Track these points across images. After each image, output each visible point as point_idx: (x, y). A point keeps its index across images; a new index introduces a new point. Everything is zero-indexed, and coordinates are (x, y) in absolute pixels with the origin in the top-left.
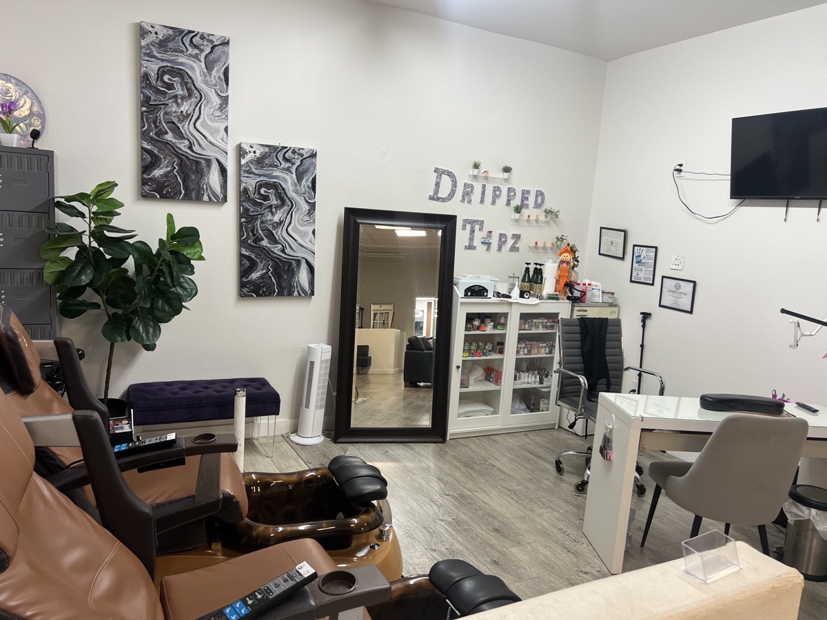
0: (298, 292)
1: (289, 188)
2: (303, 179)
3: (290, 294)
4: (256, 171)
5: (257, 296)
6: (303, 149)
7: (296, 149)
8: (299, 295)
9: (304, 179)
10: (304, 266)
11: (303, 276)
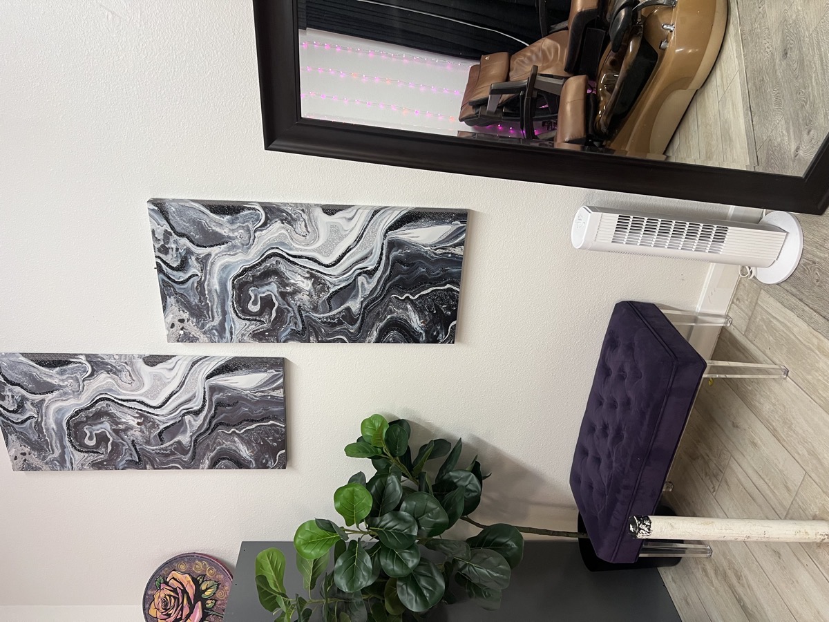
0: (455, 246)
1: (242, 261)
2: (216, 233)
3: (458, 261)
4: (218, 319)
5: (455, 319)
6: (153, 232)
7: (157, 246)
8: (461, 244)
9: (218, 229)
10: (404, 234)
11: (424, 236)
